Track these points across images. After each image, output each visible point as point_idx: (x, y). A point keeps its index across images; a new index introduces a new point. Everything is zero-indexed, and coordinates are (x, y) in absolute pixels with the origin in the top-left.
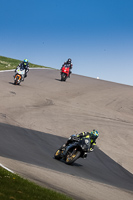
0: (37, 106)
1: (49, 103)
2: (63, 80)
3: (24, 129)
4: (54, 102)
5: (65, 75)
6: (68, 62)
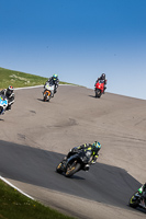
0: (59, 126)
1: (72, 123)
2: (98, 96)
3: (44, 152)
4: (78, 121)
5: (99, 91)
6: (102, 78)
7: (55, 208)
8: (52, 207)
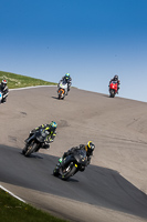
1: (64, 124)
6: (115, 79)
7: (47, 211)
8: (44, 210)
